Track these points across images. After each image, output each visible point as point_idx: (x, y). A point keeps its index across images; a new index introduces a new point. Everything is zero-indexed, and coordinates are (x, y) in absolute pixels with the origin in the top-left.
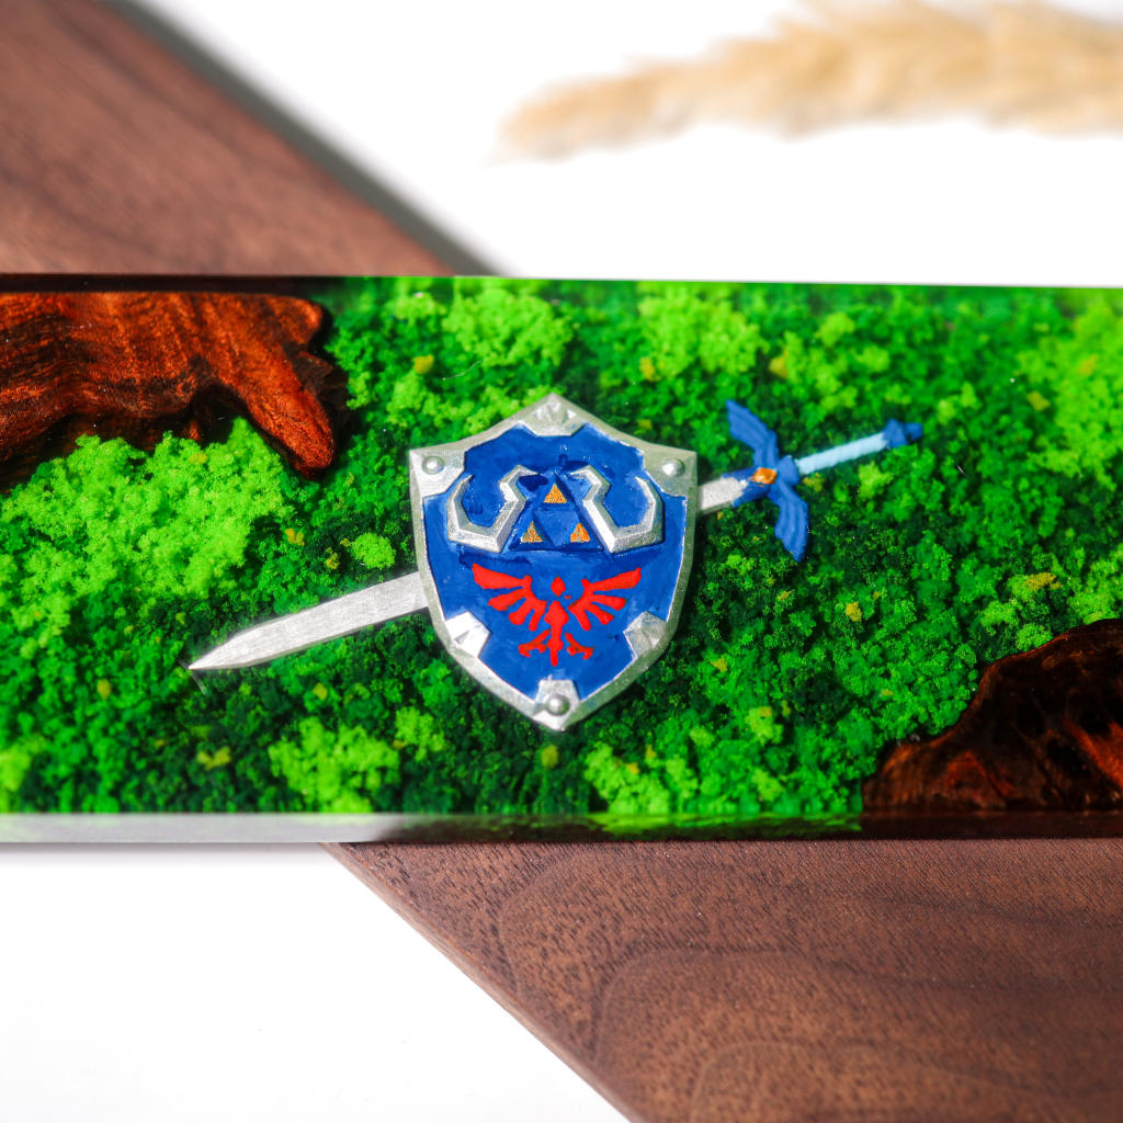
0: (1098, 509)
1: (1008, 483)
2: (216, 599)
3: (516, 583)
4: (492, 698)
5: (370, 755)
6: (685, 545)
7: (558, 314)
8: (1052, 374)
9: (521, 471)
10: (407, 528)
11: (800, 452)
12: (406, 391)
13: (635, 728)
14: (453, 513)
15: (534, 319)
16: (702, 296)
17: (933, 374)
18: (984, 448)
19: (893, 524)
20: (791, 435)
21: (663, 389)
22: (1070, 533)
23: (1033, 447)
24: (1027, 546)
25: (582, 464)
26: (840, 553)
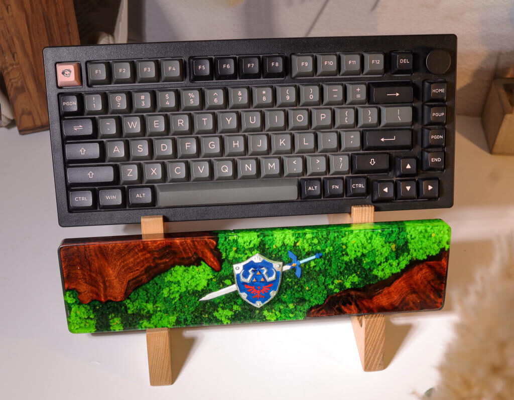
0: (351, 267)
2: (203, 291)
3: (251, 287)
6: (280, 279)
7: (258, 237)
8: (347, 241)
9: (252, 269)
10: (233, 278)
11: (301, 259)
12: (232, 254)
13: (271, 307)
14: (241, 276)
15: (254, 239)
18: (333, 257)
21: (277, 250)
22: (346, 271)
23: (342, 256)
24: (338, 274)
25: (263, 267)
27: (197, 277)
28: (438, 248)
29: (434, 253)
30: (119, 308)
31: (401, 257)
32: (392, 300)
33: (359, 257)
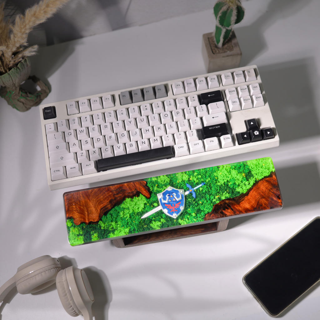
1: (214, 187)
2: (142, 212)
3: (169, 205)
4: (169, 216)
5: (159, 223)
6: (184, 199)
7: (168, 178)
8: (217, 175)
9: (168, 194)
10: (158, 202)
11: (194, 187)
12: (155, 188)
14: (162, 200)
15: (166, 179)
17: (206, 177)
23: (216, 183)
25: (173, 193)
26: (199, 197)
27: (138, 203)
28: (268, 171)
29: (267, 175)
30: (97, 227)
31: (250, 180)
32: (252, 204)
33: (226, 183)
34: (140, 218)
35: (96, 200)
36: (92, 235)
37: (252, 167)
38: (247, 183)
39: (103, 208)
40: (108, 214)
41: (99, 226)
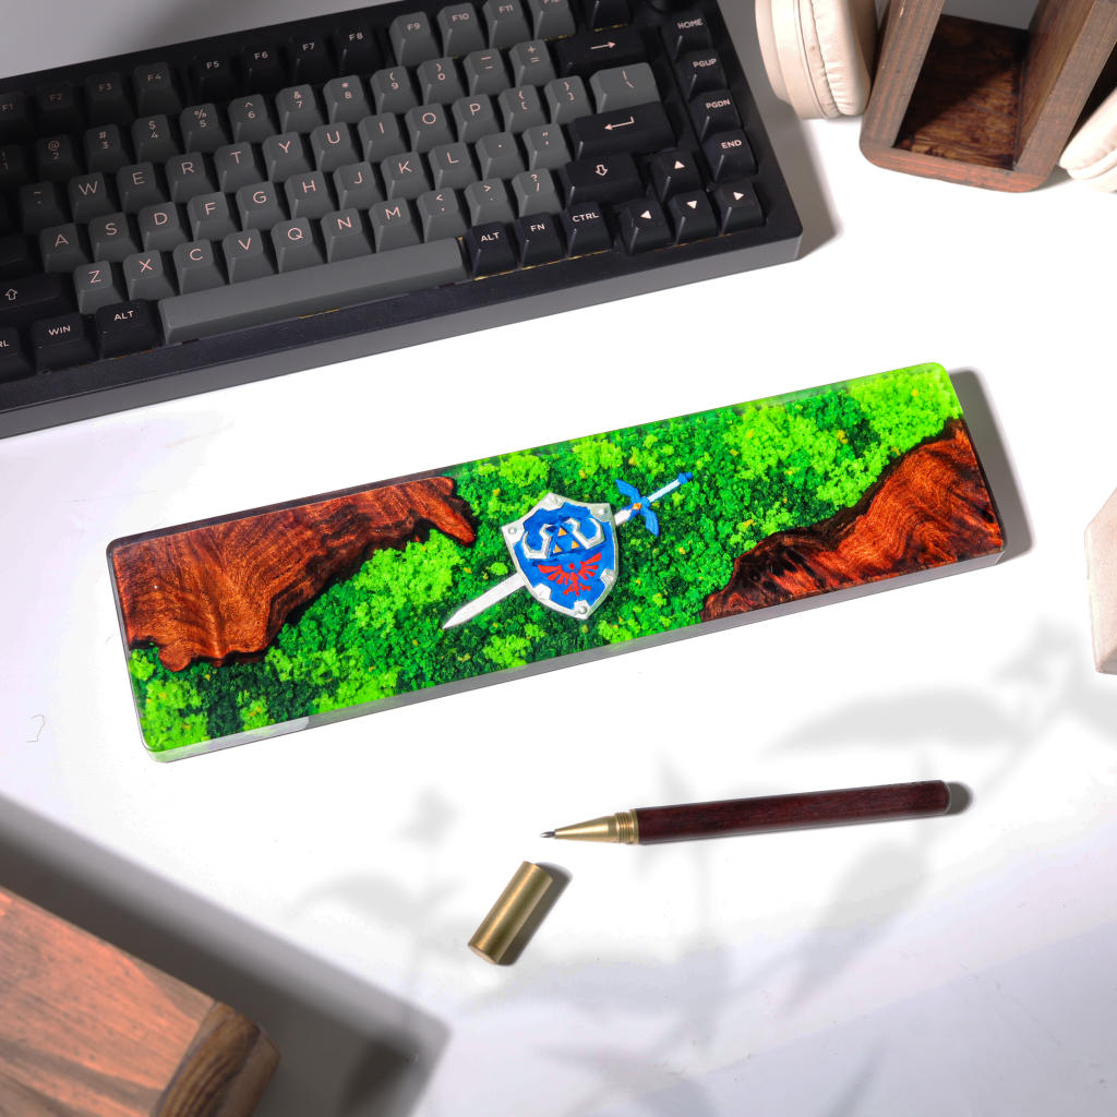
0: (765, 490)
1: (729, 488)
3: (556, 568)
4: (557, 613)
5: (520, 644)
6: (614, 539)
7: (542, 460)
8: (737, 440)
9: (546, 526)
10: (509, 558)
11: (648, 494)
12: (493, 504)
13: (613, 611)
14: (525, 548)
16: (595, 440)
17: (692, 451)
18: (717, 476)
19: (689, 514)
20: (643, 489)
21: (590, 480)
22: (756, 502)
23: (736, 471)
24: (741, 511)
25: (568, 518)
26: (672, 529)
27: (427, 566)
28: (936, 417)
29: (933, 430)
30: (259, 674)
31: (866, 453)
32: (884, 545)
33: (775, 470)
34: (440, 626)
35: (249, 563)
36: (242, 707)
37: (869, 406)
38: (857, 465)
39: (281, 594)
40: (304, 618)
41: (268, 668)
